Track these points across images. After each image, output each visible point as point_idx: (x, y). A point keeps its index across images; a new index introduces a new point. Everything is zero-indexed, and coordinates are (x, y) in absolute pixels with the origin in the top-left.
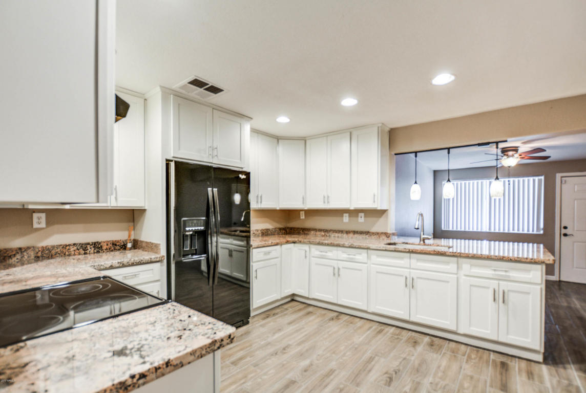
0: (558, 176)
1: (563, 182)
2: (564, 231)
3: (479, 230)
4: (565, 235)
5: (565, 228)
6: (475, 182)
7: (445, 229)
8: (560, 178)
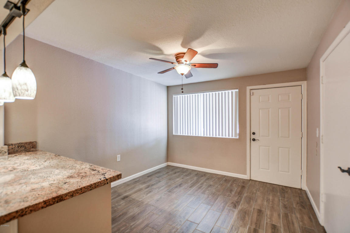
0: (248, 88)
1: (252, 94)
2: (253, 137)
3: (197, 135)
4: (254, 140)
5: (254, 133)
6: (194, 95)
7: (176, 134)
8: (249, 91)
